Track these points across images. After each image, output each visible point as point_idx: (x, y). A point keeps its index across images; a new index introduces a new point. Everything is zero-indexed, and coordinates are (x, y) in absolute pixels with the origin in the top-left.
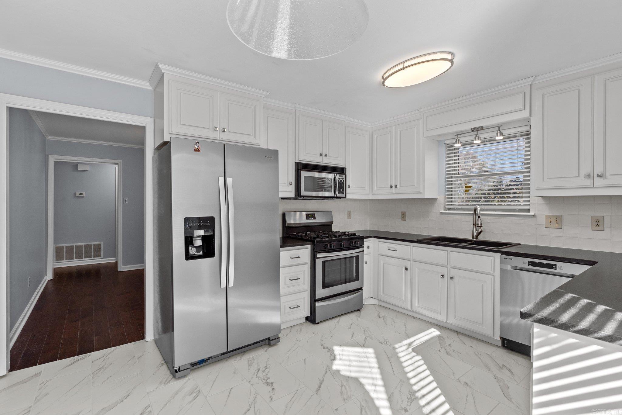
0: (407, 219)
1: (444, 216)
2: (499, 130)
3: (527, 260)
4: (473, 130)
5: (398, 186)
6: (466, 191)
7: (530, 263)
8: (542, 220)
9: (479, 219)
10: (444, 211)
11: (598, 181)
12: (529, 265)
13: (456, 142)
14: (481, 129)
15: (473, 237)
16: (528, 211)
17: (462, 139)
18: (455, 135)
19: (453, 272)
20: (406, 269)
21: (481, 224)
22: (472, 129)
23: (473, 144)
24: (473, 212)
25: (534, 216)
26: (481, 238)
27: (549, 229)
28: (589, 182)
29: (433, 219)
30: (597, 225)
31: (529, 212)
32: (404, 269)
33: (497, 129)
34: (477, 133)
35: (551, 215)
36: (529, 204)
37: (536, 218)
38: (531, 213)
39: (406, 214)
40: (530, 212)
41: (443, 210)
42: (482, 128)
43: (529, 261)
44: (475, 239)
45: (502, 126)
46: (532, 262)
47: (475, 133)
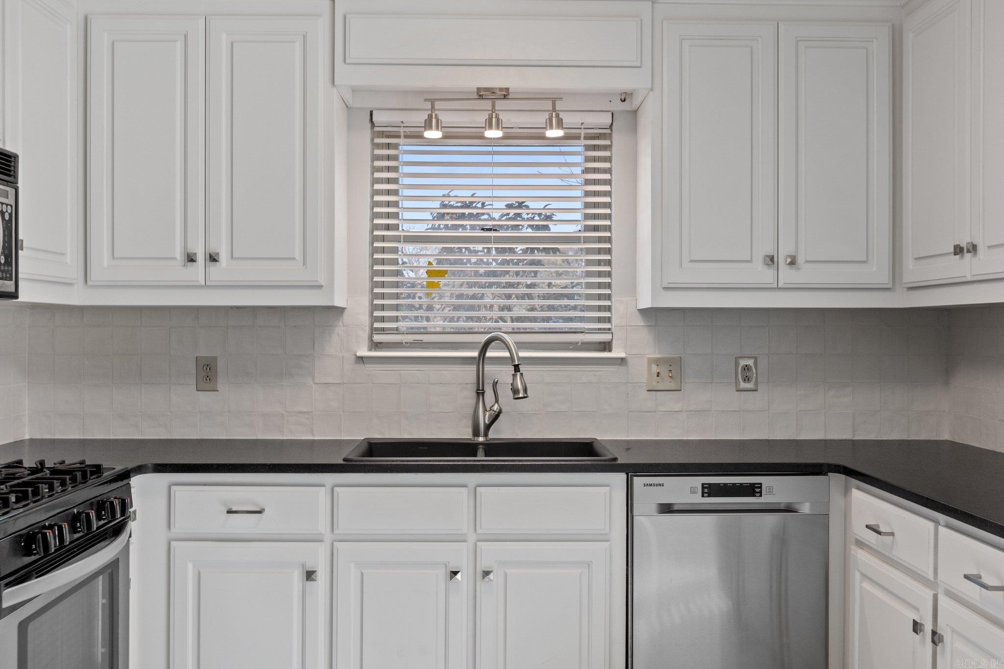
0: (222, 384)
1: (370, 368)
2: (554, 110)
3: (698, 481)
4: (481, 94)
5: (224, 257)
6: (430, 285)
7: (706, 488)
8: (640, 371)
9: (518, 373)
10: (370, 350)
11: (787, 276)
12: (703, 496)
13: (428, 125)
14: (505, 97)
15: (476, 433)
16: (606, 346)
17: (446, 118)
18: (425, 100)
19: (489, 555)
20: (310, 575)
21: (525, 390)
22: (479, 89)
23: (482, 137)
24: (475, 354)
25: (622, 361)
26: (503, 432)
27: (654, 392)
28: (767, 276)
29: (330, 380)
30: (747, 379)
31: (610, 350)
32: (297, 576)
33: (548, 105)
34: (493, 106)
35: (658, 356)
36: (609, 329)
37: (628, 366)
38: (617, 353)
39: (221, 365)
40: (613, 349)
41: (366, 348)
42: (505, 94)
43: (703, 484)
44: (481, 439)
45: (561, 99)
46: (710, 484)
47: (487, 105)
